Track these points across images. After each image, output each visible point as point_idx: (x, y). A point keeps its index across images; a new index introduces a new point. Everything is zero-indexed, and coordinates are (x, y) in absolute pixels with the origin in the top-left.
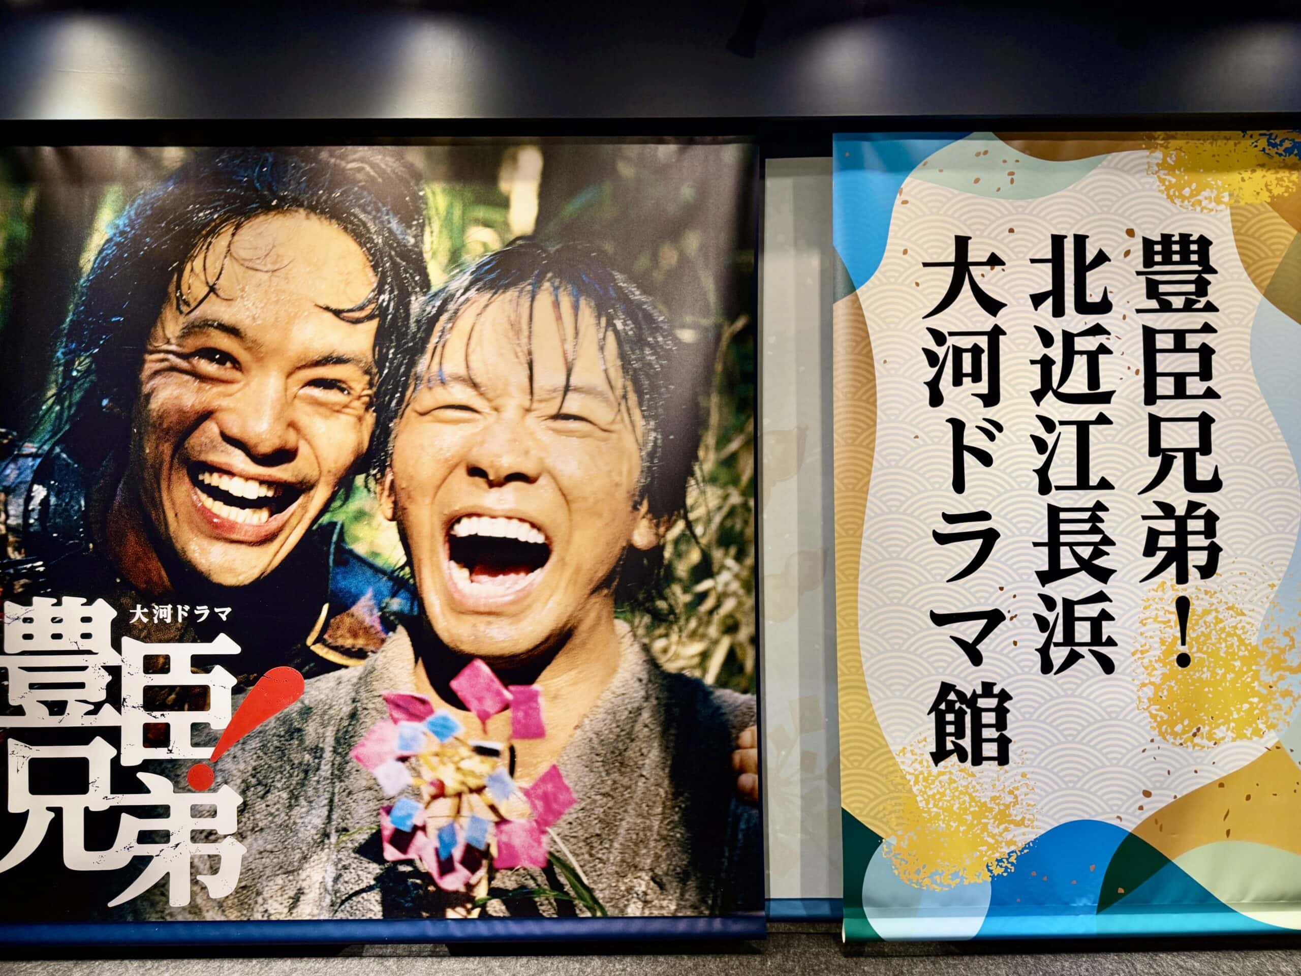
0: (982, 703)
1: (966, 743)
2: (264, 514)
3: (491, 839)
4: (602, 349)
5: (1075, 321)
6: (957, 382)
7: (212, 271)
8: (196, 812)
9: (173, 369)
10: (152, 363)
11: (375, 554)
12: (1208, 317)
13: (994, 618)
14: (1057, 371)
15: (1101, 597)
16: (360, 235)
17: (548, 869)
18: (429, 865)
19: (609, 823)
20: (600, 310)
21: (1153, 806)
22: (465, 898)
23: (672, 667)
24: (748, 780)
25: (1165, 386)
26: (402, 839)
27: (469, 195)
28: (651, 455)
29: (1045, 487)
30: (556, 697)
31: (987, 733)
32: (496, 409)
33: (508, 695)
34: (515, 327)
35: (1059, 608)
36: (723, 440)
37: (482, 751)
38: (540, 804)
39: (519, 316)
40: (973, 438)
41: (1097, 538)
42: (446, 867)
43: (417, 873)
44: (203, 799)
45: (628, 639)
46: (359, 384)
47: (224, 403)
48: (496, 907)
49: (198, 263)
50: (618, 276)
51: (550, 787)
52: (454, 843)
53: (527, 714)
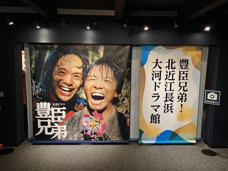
0: (157, 116)
1: (155, 121)
2: (69, 92)
3: (97, 131)
4: (111, 72)
5: (171, 70)
6: (156, 77)
7: (62, 62)
8: (61, 128)
9: (57, 74)
10: (54, 73)
11: (83, 98)
12: (187, 70)
13: (159, 106)
14: (168, 76)
15: (172, 104)
16: (80, 57)
17: (104, 135)
18: (90, 134)
19: (111, 130)
20: (111, 67)
21: (176, 128)
22: (94, 138)
23: (119, 112)
24: (128, 125)
25: (182, 78)
26: (86, 131)
27: (94, 52)
28: (117, 86)
29: (166, 91)
30: (105, 115)
31: (157, 120)
32: (98, 80)
33: (99, 115)
34: (100, 69)
35: (167, 105)
36: (126, 84)
37: (96, 121)
38: (103, 127)
39: (101, 68)
40: (157, 84)
41: (172, 97)
42: (92, 134)
43: (88, 135)
44: (62, 126)
45: (114, 108)
46: (81, 76)
47: (64, 78)
48: (98, 139)
49: (60, 61)
50: (113, 63)
51: (104, 125)
52: (92, 132)
53: (101, 117)
